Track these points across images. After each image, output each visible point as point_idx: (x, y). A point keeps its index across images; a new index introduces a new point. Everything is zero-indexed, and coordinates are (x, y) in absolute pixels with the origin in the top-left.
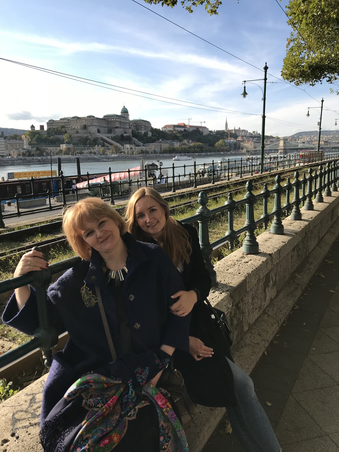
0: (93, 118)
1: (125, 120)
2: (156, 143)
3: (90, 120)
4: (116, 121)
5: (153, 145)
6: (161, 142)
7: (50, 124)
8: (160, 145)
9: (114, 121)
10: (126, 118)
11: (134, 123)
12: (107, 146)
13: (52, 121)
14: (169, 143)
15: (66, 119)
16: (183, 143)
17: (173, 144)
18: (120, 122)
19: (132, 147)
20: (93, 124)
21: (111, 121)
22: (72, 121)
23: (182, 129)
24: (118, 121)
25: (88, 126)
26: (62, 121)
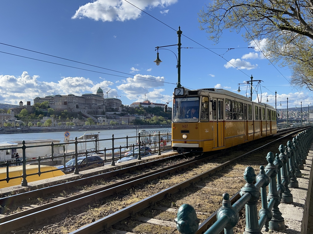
0: (73, 96)
1: (100, 98)
2: (125, 116)
3: (70, 98)
4: (92, 99)
5: (122, 118)
6: (129, 116)
7: (37, 101)
8: (128, 118)
9: (90, 99)
10: (101, 96)
11: (108, 101)
12: (84, 119)
13: (38, 98)
14: (136, 116)
15: (50, 97)
16: (148, 117)
17: (139, 117)
18: (96, 100)
19: (104, 119)
20: (73, 101)
21: (88, 99)
22: (55, 99)
23: (147, 106)
24: (94, 99)
25: (68, 102)
26: (47, 98)
